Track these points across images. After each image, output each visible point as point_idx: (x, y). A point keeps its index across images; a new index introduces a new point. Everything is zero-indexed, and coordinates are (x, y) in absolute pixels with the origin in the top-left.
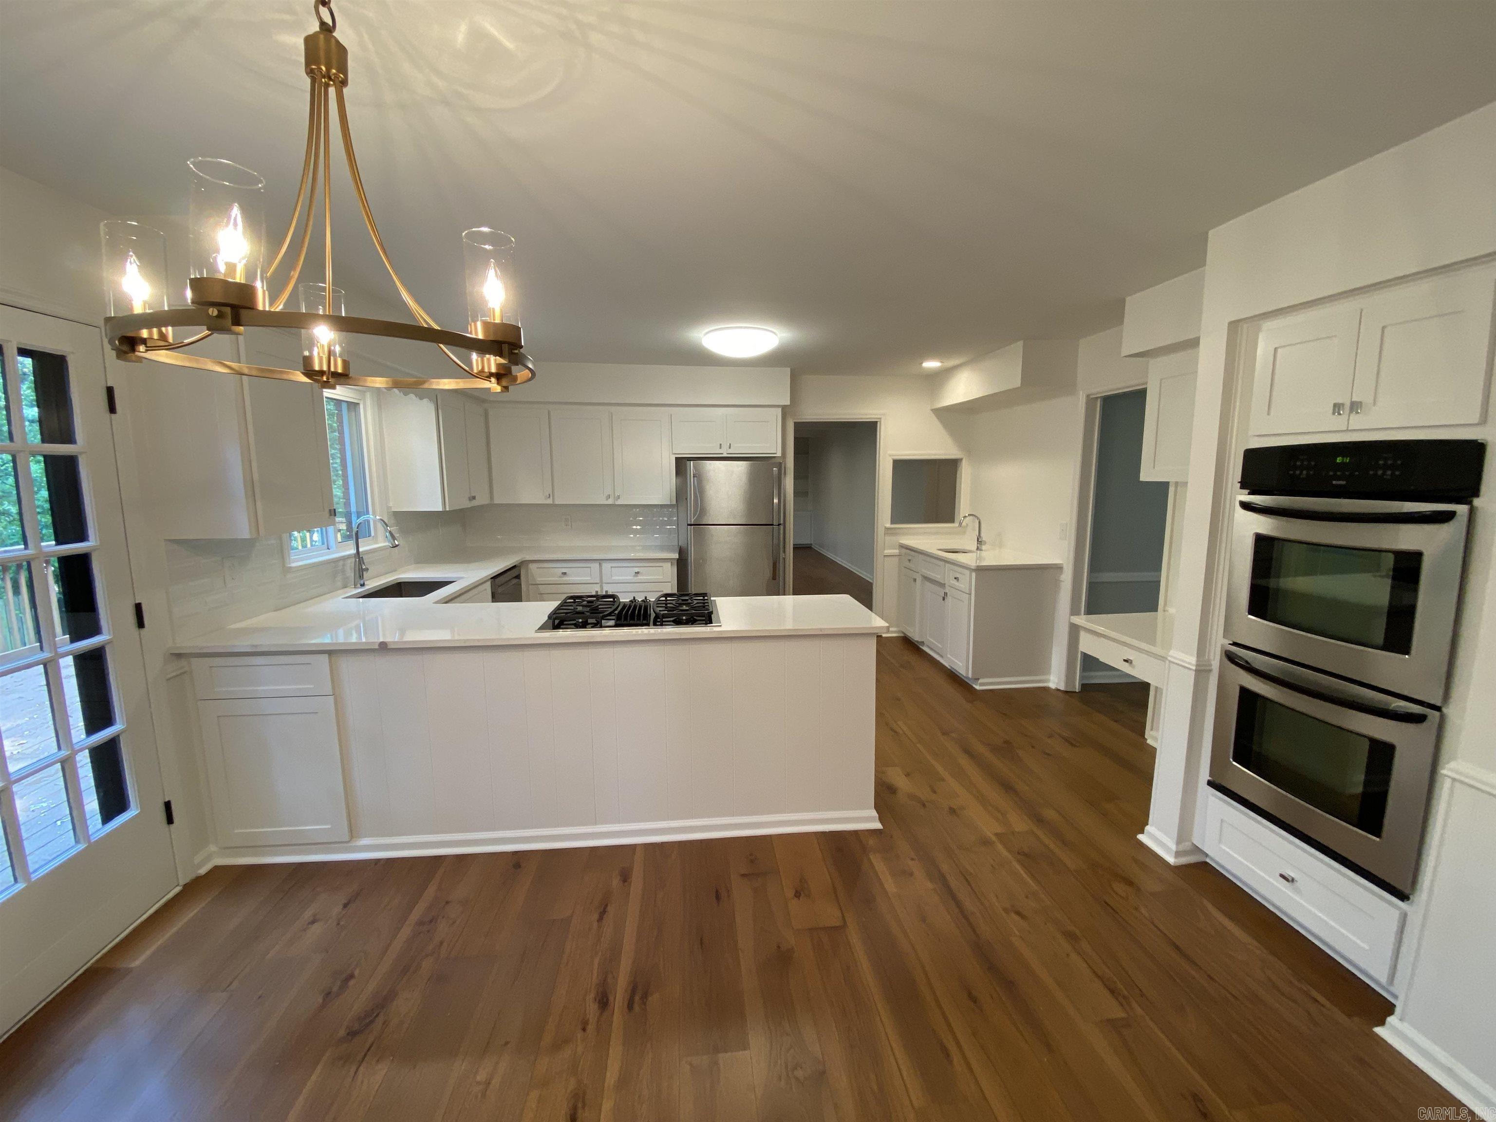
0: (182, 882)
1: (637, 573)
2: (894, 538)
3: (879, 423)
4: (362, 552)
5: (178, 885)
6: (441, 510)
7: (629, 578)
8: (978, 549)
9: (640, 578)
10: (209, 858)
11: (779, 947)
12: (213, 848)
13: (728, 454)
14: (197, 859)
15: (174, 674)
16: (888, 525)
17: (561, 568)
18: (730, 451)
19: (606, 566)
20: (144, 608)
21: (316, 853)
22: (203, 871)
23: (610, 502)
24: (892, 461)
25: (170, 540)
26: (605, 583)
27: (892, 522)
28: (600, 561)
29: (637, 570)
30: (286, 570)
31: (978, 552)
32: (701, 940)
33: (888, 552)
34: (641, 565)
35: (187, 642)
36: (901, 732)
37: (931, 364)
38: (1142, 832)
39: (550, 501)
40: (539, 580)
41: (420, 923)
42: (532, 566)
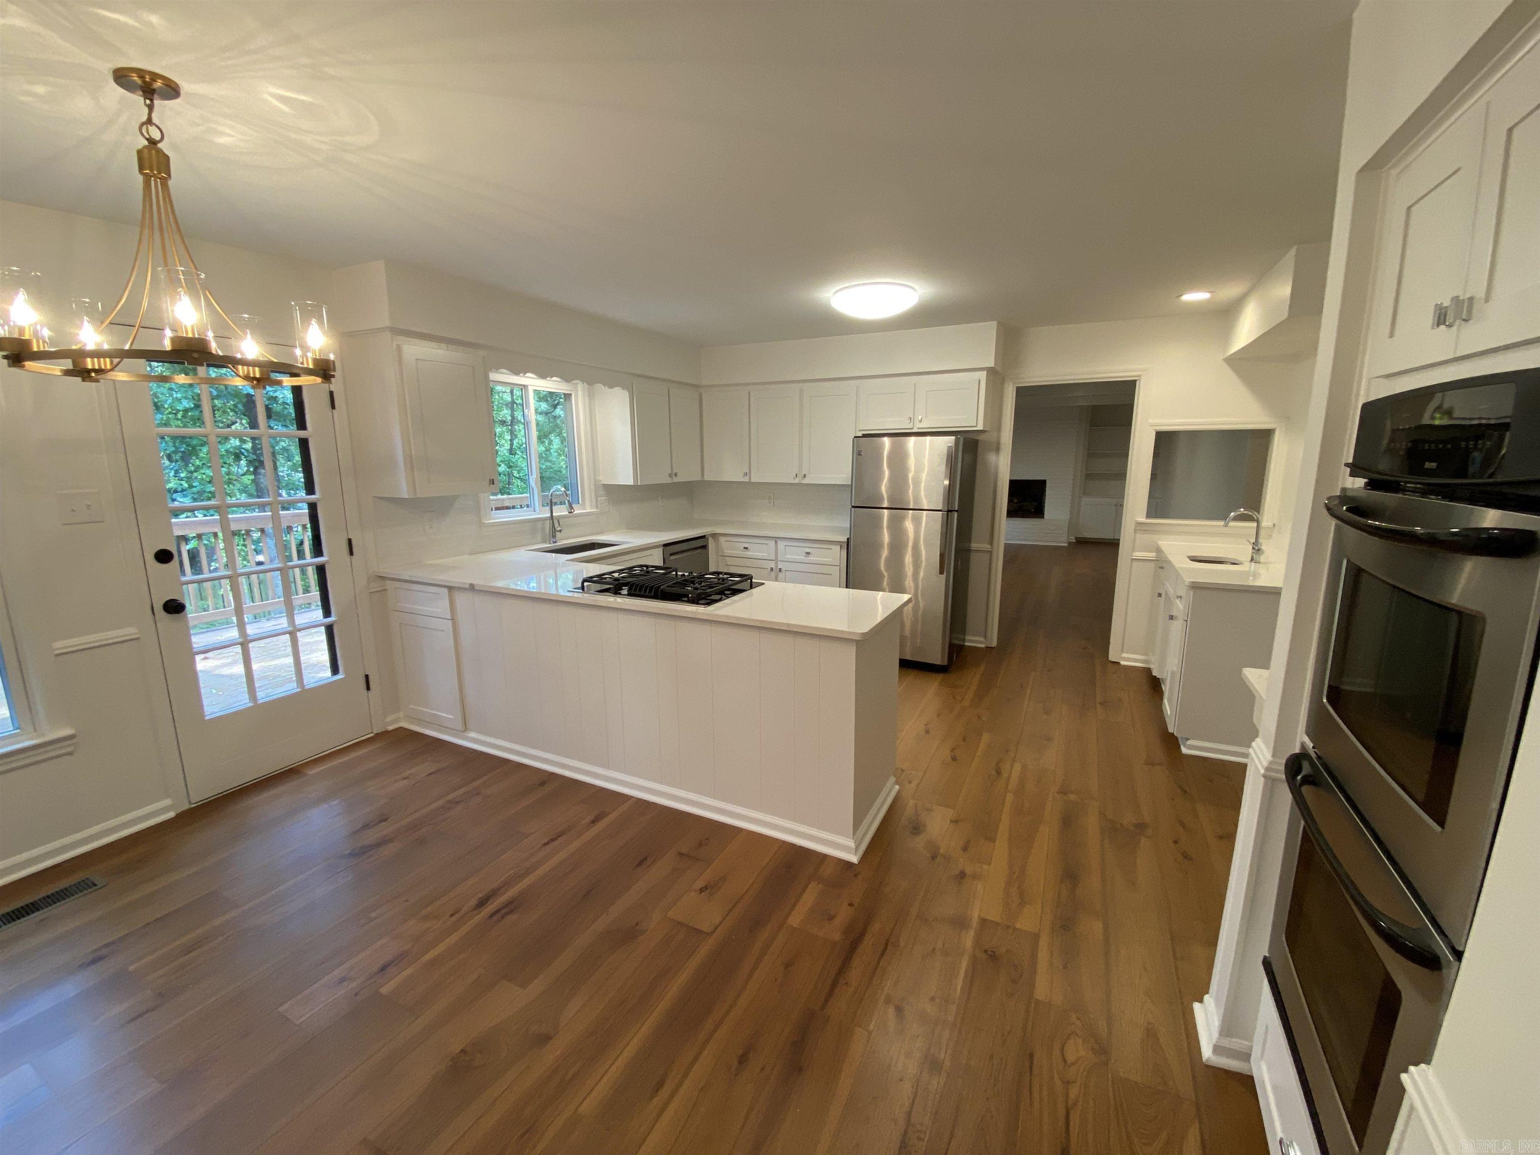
0: (375, 732)
1: (808, 553)
2: (1147, 537)
3: (1138, 382)
4: (556, 516)
5: (372, 733)
6: (632, 484)
7: (801, 558)
8: (1252, 560)
9: (811, 558)
10: (397, 720)
11: (637, 924)
12: (401, 715)
13: (918, 428)
14: (388, 719)
15: (379, 589)
16: (1142, 519)
17: (745, 541)
18: (921, 425)
19: (781, 545)
20: (354, 542)
21: (447, 734)
22: (390, 728)
23: (797, 481)
24: (1154, 433)
25: (376, 497)
26: (781, 561)
27: (1149, 516)
28: (776, 539)
29: (808, 550)
30: (481, 525)
31: (1253, 564)
32: (591, 890)
33: (1138, 554)
34: (815, 545)
35: (385, 569)
36: (1006, 775)
37: (1195, 296)
38: (1201, 1001)
39: (746, 479)
40: (727, 552)
41: (449, 802)
42: (722, 539)
